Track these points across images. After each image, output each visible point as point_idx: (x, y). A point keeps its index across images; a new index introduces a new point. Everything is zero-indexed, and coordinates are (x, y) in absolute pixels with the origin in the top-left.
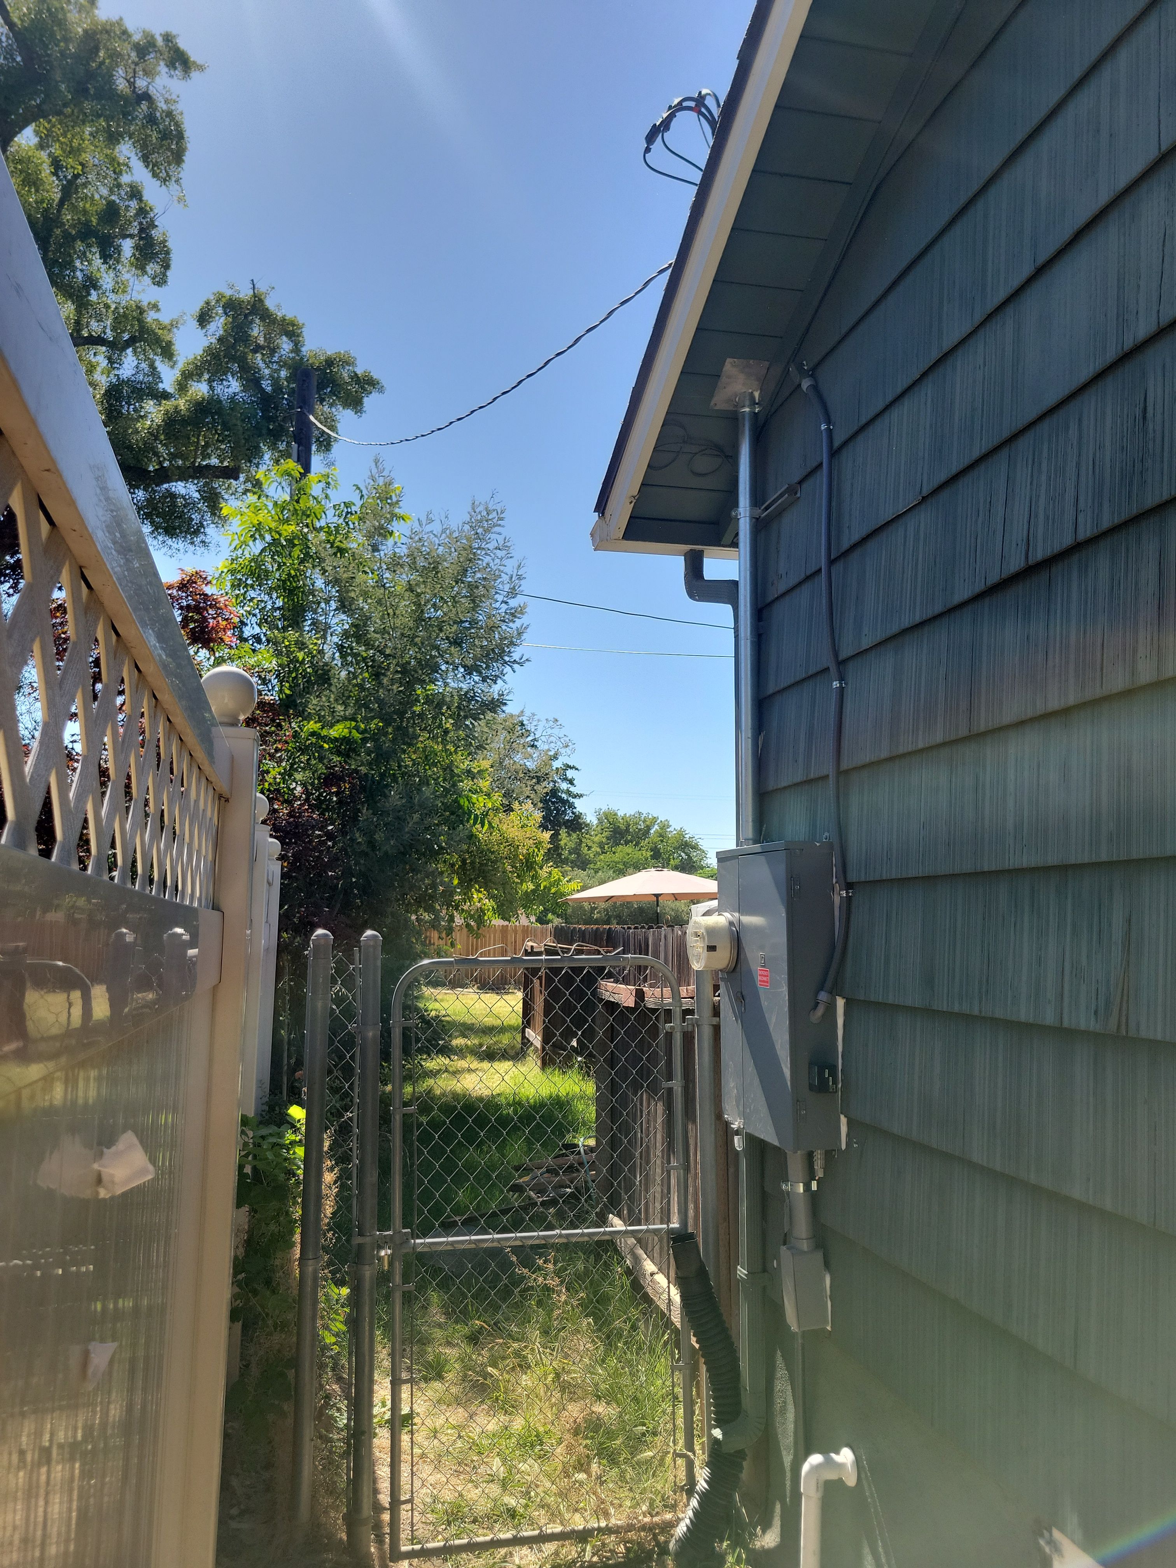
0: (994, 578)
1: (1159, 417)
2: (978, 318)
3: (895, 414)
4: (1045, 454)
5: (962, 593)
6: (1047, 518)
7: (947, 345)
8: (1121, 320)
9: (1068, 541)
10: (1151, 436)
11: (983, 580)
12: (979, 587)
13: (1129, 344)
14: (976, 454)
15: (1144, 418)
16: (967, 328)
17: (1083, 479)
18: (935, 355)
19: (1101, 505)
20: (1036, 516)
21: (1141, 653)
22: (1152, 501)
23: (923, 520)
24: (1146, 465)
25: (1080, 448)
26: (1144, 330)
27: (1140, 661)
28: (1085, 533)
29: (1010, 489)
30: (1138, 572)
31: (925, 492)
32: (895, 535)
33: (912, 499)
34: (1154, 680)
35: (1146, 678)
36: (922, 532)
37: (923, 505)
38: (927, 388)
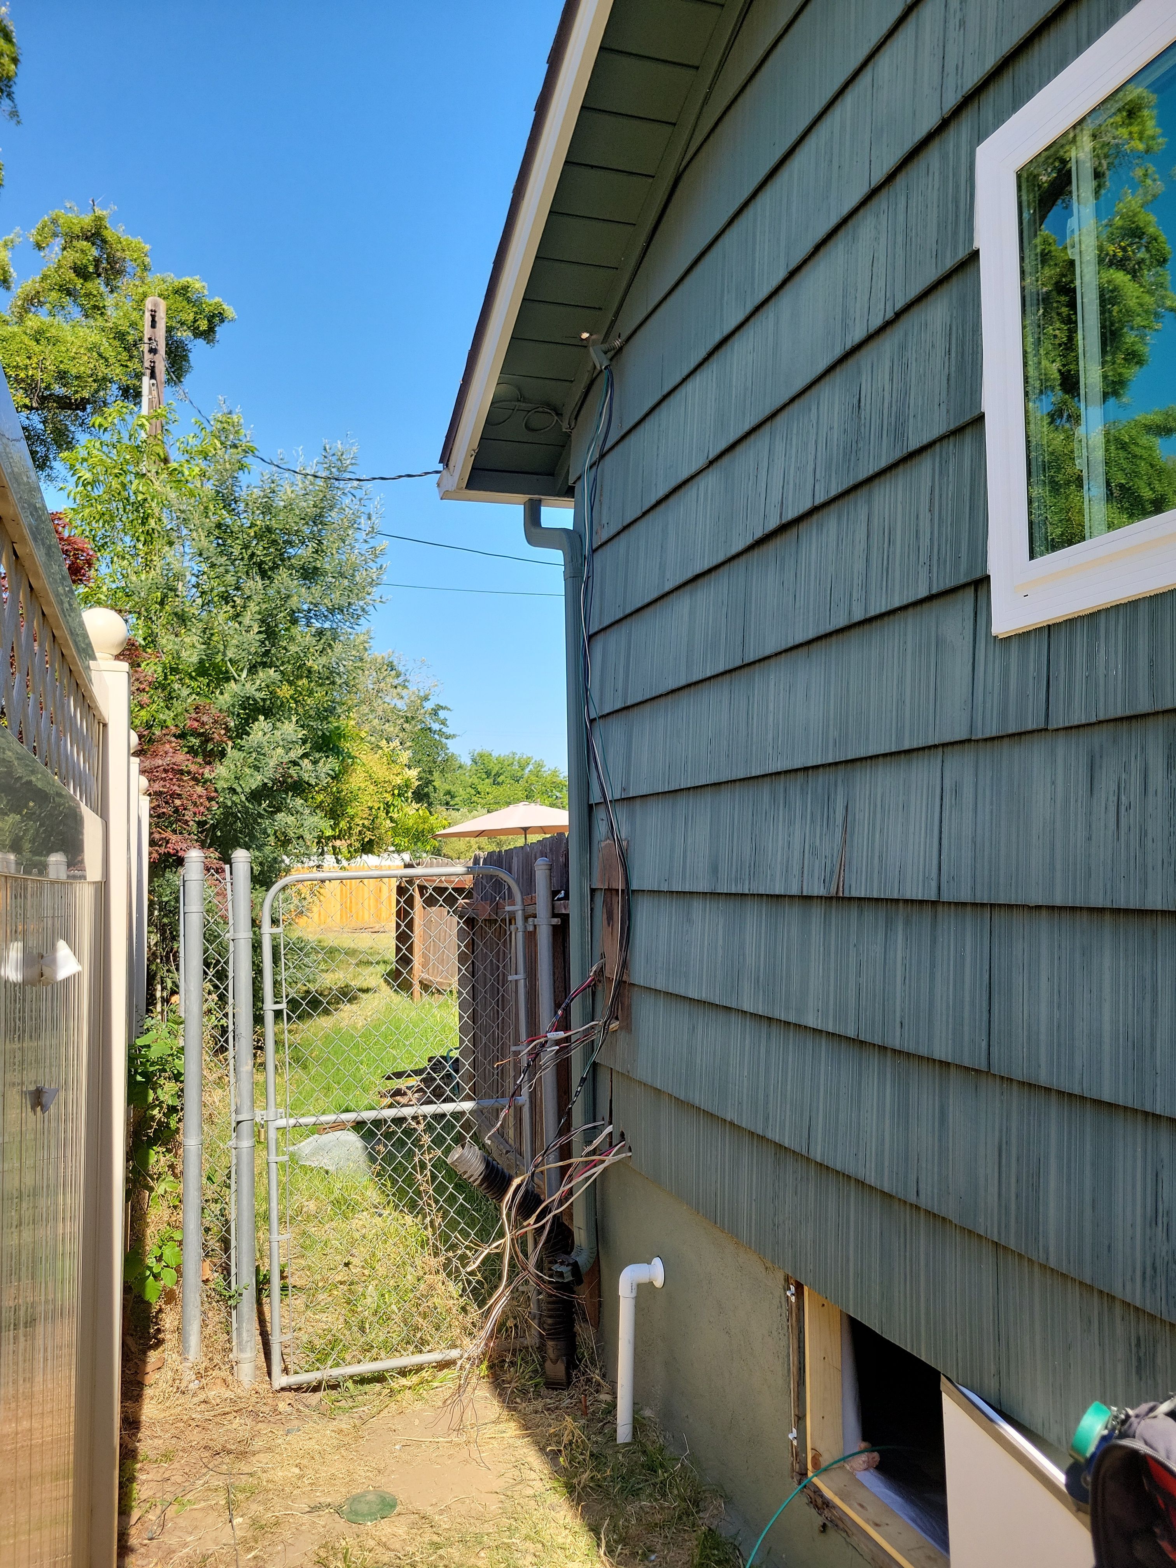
0: (759, 534)
1: (868, 411)
2: (749, 308)
3: (689, 386)
4: (795, 431)
5: (738, 545)
6: (795, 485)
7: (727, 330)
8: (844, 324)
9: (807, 505)
10: (863, 422)
12: (749, 541)
13: (848, 346)
14: (747, 427)
15: (859, 407)
16: (740, 317)
17: (819, 454)
18: (718, 338)
19: (830, 476)
20: (788, 483)
21: (855, 597)
22: (862, 476)
23: (711, 481)
24: (859, 445)
25: (818, 429)
26: (858, 335)
27: (854, 603)
28: (820, 499)
29: (771, 459)
30: (854, 532)
31: (711, 457)
32: (690, 494)
33: (701, 462)
34: (863, 618)
35: (858, 616)
36: (709, 491)
37: (711, 469)
38: (713, 366)
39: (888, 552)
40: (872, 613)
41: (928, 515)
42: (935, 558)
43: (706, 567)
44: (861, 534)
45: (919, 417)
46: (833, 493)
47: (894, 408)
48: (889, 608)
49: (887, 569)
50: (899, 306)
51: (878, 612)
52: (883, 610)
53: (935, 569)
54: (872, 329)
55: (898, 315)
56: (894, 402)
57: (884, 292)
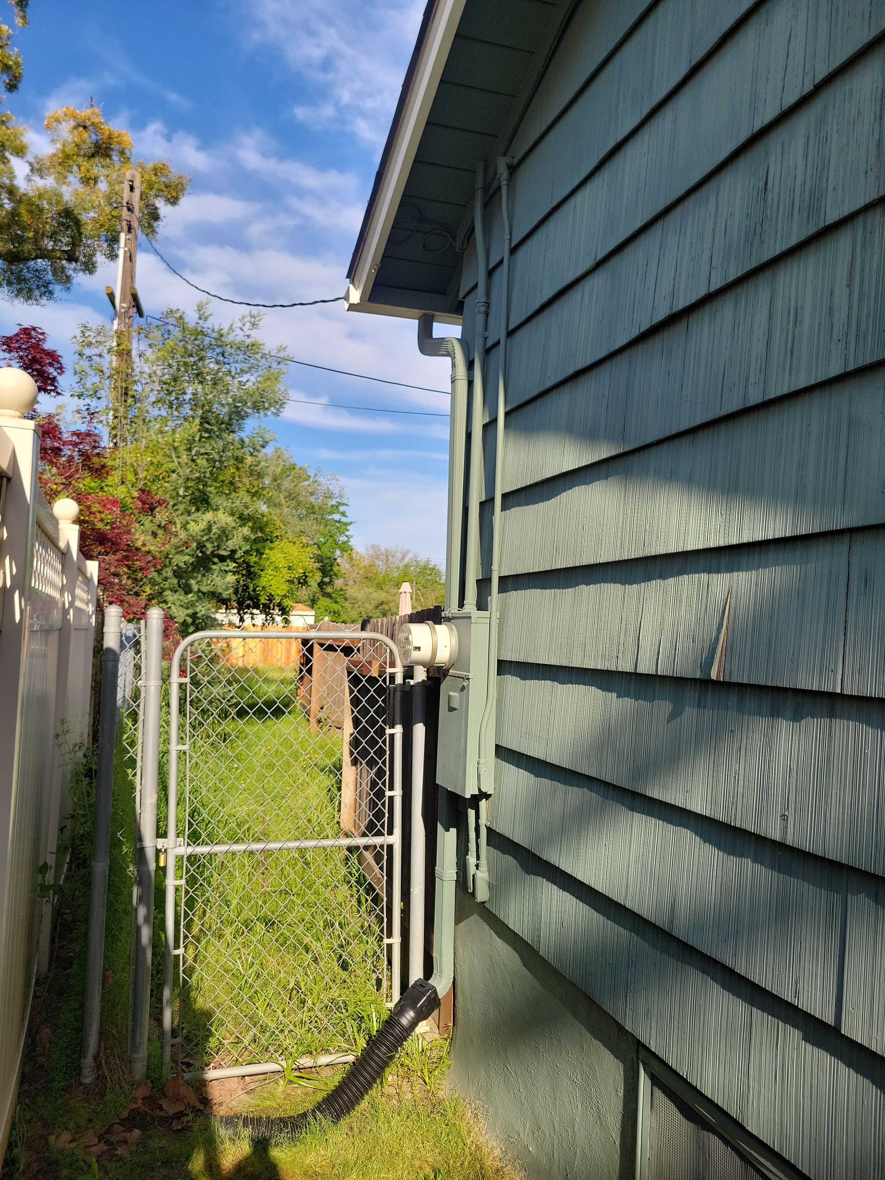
0: (645, 326)
1: (776, 190)
2: (646, 110)
3: (579, 197)
4: (689, 226)
6: (688, 274)
7: (620, 137)
8: (753, 106)
9: (702, 292)
10: (770, 203)
11: (638, 328)
12: (635, 333)
13: (757, 127)
14: (638, 224)
15: (766, 189)
16: (636, 121)
17: (717, 241)
18: (611, 144)
19: (729, 261)
20: (680, 275)
21: (752, 380)
22: (766, 256)
23: (597, 281)
24: (764, 227)
25: (716, 217)
26: (769, 114)
27: (750, 388)
28: (715, 286)
29: (662, 254)
30: (753, 316)
31: (599, 258)
32: (576, 296)
33: (588, 264)
34: (760, 400)
35: (755, 398)
36: (595, 293)
37: (597, 272)
38: (606, 174)
39: (794, 332)
40: (772, 395)
41: (846, 291)
42: (853, 332)
43: (589, 361)
44: (762, 317)
45: (840, 190)
46: (732, 277)
47: (808, 185)
48: (792, 390)
49: (792, 350)
50: (819, 78)
51: (779, 394)
52: (786, 391)
53: (852, 346)
54: (786, 106)
55: (819, 88)
56: (808, 178)
57: (802, 67)
